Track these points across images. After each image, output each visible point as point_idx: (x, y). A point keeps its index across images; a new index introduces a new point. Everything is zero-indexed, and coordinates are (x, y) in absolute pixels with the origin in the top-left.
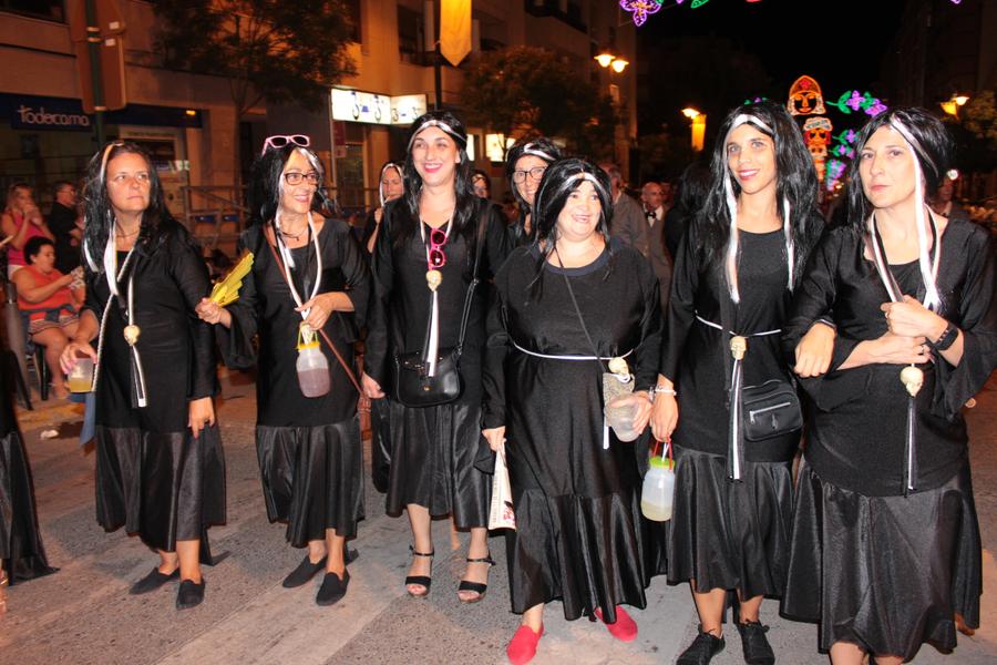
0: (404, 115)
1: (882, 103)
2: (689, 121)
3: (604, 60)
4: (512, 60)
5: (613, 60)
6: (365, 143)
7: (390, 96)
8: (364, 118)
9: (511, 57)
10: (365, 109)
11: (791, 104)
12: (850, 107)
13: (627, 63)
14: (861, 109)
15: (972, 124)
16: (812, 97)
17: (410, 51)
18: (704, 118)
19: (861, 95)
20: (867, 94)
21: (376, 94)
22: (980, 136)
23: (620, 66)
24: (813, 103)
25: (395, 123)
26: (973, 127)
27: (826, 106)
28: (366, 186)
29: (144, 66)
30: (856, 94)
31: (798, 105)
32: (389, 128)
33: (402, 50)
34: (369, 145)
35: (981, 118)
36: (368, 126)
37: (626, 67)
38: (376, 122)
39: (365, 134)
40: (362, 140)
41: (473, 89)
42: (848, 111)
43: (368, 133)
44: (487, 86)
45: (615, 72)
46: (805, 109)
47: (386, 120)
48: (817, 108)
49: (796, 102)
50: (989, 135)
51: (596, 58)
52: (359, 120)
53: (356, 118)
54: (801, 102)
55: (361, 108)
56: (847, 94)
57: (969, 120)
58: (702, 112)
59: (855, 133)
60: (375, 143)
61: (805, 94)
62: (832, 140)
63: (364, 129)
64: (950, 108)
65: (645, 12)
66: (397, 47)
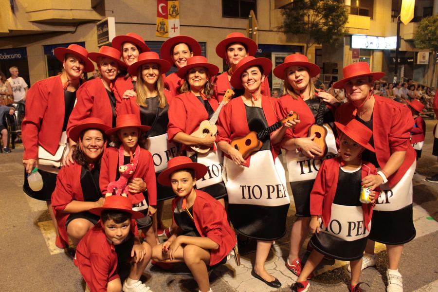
0: (389, 45)
6: (371, 57)
7: (384, 37)
8: (370, 47)
10: (371, 43)
21: (377, 37)
25: (385, 49)
29: (281, 32)
32: (383, 51)
33: (393, 16)
34: (373, 58)
36: (373, 50)
38: (376, 48)
39: (371, 54)
40: (370, 55)
43: (373, 53)
47: (382, 48)
52: (368, 48)
55: (369, 43)
60: (375, 56)
63: (371, 52)
66: (391, 16)
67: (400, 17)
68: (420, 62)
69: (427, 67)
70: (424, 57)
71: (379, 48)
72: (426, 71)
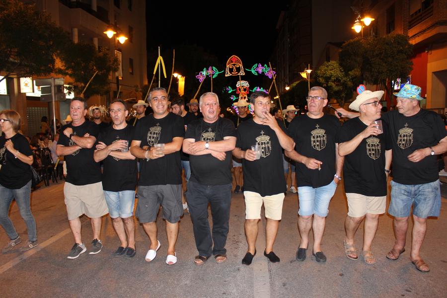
1: (273, 70)
2: (176, 80)
3: (110, 34)
11: (227, 70)
12: (257, 72)
14: (263, 73)
16: (238, 67)
18: (184, 78)
19: (263, 66)
20: (265, 65)
23: (122, 39)
24: (238, 70)
27: (245, 71)
30: (260, 65)
31: (231, 70)
37: (126, 40)
42: (256, 74)
45: (118, 43)
46: (235, 73)
48: (241, 72)
49: (230, 68)
50: (329, 85)
51: (105, 33)
56: (256, 65)
57: (319, 76)
58: (183, 75)
59: (260, 88)
61: (234, 65)
62: (249, 91)
64: (304, 75)
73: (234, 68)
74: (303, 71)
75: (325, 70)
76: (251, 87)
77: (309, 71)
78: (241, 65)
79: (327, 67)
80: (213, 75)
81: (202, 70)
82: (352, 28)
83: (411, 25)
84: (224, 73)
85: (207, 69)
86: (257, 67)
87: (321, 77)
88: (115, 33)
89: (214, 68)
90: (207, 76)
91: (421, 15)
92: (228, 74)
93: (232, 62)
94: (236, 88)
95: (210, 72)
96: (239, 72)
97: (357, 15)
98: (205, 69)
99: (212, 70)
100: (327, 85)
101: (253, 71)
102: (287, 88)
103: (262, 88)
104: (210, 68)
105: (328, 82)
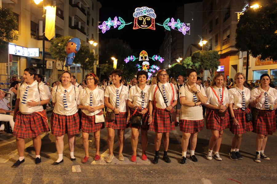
0: (32, 54)
1: (163, 58)
2: (113, 61)
3: (91, 42)
4: (66, 40)
5: (93, 43)
6: (19, 62)
7: (27, 48)
9: (66, 39)
10: (19, 51)
11: (140, 57)
12: (155, 59)
13: (97, 44)
14: (158, 60)
15: (185, 65)
16: (145, 56)
17: (34, 35)
18: (117, 60)
19: (158, 56)
20: (159, 56)
21: (23, 47)
22: (187, 68)
23: (95, 44)
24: (146, 58)
25: (28, 56)
26: (185, 66)
27: (149, 58)
28: (18, 75)
30: (156, 56)
31: (142, 58)
32: (26, 58)
33: (32, 34)
34: (20, 62)
35: (187, 64)
36: (20, 57)
38: (22, 55)
39: (19, 59)
40: (17, 61)
41: (54, 48)
42: (155, 60)
43: (20, 59)
44: (58, 47)
45: (94, 46)
46: (144, 59)
47: (26, 55)
48: (147, 59)
49: (141, 57)
51: (89, 42)
52: (17, 54)
53: (16, 54)
54: (143, 57)
55: (17, 51)
56: (154, 56)
58: (116, 58)
59: (155, 66)
60: (21, 61)
61: (144, 55)
62: (149, 67)
64: (178, 61)
65: (105, 29)
66: (30, 34)
67: (44, 34)
68: (48, 67)
69: (51, 71)
70: (50, 64)
71: (24, 56)
72: (51, 73)
73: (144, 57)
74: (178, 59)
75: (187, 61)
76: (151, 65)
77: (181, 59)
78: (147, 56)
79: (188, 59)
80: (133, 60)
81: (128, 57)
82: (199, 44)
83: (223, 44)
84: (139, 59)
85: (130, 57)
86: (155, 57)
87: (185, 64)
88: (94, 42)
89: (133, 56)
90: (130, 60)
91: (226, 41)
92: (140, 60)
93: (143, 54)
94: (142, 65)
95: (131, 58)
96: (146, 59)
97: (201, 39)
98: (129, 57)
99: (133, 57)
100: (188, 68)
101: (153, 59)
102: (170, 66)
103: (156, 66)
104: (131, 56)
105: (188, 66)
